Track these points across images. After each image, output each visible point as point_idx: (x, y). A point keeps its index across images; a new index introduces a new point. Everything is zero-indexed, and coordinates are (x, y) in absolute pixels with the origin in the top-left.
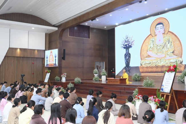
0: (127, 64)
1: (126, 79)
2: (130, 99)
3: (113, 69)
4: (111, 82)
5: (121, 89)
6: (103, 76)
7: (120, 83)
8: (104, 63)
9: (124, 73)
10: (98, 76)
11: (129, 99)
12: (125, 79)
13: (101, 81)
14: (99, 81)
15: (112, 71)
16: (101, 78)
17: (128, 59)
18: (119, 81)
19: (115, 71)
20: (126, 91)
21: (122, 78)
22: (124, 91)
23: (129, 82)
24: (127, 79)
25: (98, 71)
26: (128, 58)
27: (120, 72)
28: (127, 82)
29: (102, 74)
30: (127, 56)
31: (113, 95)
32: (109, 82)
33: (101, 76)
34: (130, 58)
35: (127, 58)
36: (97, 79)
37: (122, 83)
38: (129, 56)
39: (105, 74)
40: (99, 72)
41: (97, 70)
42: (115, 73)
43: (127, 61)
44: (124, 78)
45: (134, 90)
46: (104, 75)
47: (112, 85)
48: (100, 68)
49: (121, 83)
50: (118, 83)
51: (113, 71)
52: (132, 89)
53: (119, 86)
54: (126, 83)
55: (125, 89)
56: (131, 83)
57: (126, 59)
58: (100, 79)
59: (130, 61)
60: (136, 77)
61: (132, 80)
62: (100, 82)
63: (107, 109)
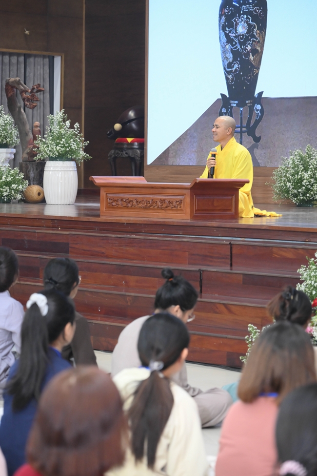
0: (237, 75)
1: (242, 184)
2: (293, 311)
3: (131, 114)
4: (128, 205)
5: (209, 255)
6: (59, 164)
7: (194, 217)
8: (58, 62)
9: (223, 141)
10: (13, 163)
11: (283, 307)
12: (233, 187)
13: (43, 201)
14: (26, 200)
15: (117, 126)
16: (40, 182)
17: (244, 39)
18: (187, 200)
19: (141, 133)
20: (240, 270)
21: (204, 176)
22: (226, 269)
23: (258, 211)
24: (248, 188)
25: (19, 122)
26: (250, 28)
27: (180, 140)
28: (241, 205)
29: (46, 146)
30: (237, 12)
31: (175, 285)
32: (110, 206)
33: (41, 166)
34: (263, 27)
35: (241, 29)
36: (8, 184)
37: (213, 218)
38: (255, 18)
39: (72, 152)
40: (22, 134)
41: (9, 118)
42: (143, 146)
43: (236, 54)
44: (222, 176)
45: (306, 263)
46: (61, 157)
47: (134, 228)
48: (32, 99)
49: (199, 213)
50: (183, 216)
51: (125, 133)
52: (289, 255)
53: (187, 238)
54: (236, 215)
55: (232, 255)
56: (272, 217)
57: (229, 40)
58: (35, 189)
59: (258, 53)
60: (306, 175)
61: (275, 198)
62: (34, 209)
63: (156, 365)
